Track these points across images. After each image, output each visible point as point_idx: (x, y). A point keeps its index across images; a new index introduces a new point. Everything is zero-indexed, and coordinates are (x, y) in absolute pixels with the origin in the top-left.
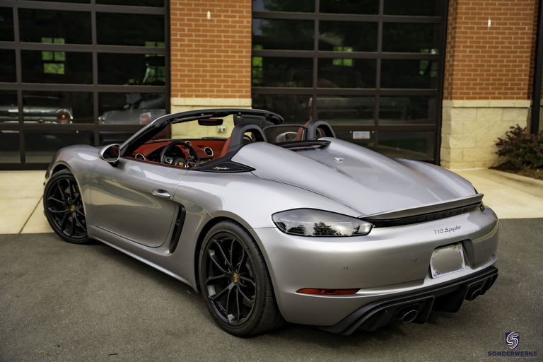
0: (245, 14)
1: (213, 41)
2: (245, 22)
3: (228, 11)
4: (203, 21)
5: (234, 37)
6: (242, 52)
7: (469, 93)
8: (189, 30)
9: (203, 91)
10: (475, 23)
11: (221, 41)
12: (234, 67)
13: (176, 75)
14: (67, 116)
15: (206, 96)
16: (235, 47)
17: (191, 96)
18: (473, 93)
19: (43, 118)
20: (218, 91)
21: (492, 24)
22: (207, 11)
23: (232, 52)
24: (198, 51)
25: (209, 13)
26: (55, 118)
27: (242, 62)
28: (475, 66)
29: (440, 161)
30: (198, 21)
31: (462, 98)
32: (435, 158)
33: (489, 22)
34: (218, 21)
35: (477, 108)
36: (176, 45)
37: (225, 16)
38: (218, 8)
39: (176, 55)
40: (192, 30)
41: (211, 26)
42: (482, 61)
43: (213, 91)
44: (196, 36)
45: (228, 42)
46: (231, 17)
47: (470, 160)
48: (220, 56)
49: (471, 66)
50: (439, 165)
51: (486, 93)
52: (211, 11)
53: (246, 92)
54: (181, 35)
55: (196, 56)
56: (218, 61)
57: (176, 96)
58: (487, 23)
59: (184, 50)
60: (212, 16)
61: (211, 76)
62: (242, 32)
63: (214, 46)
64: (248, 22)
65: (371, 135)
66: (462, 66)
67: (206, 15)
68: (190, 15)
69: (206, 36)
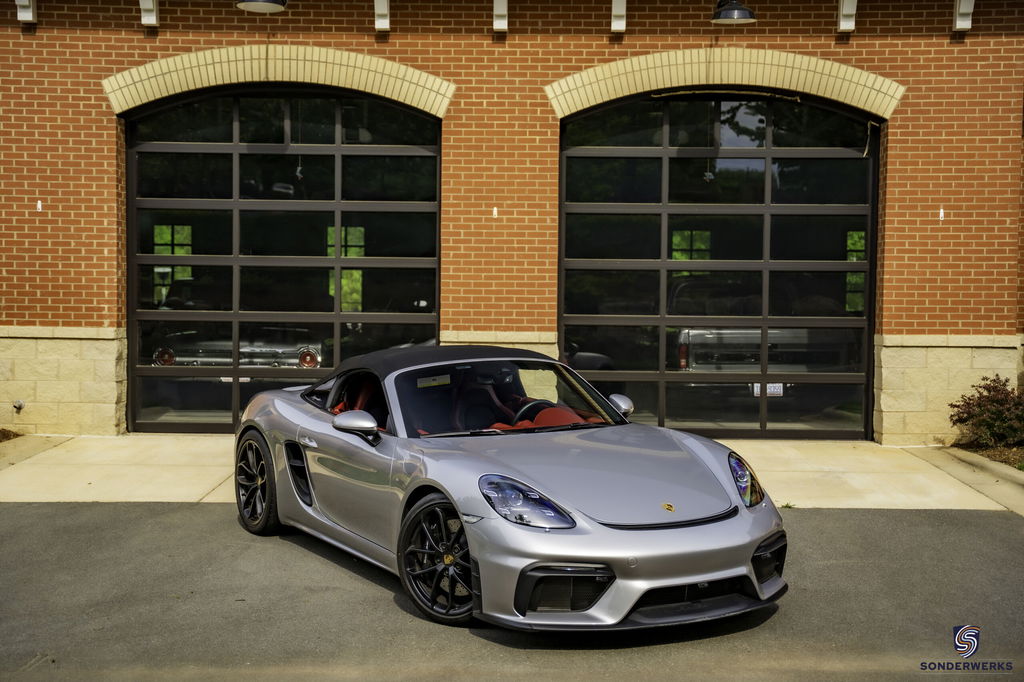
0: (548, 209)
1: (502, 249)
2: (548, 221)
3: (523, 206)
4: (487, 220)
5: (532, 242)
6: (544, 264)
7: (912, 324)
8: (466, 234)
9: (486, 321)
10: (918, 215)
11: (513, 249)
12: (533, 285)
13: (447, 298)
14: (313, 359)
15: (490, 329)
16: (533, 256)
17: (468, 328)
18: (919, 324)
19: (278, 360)
20: (507, 321)
21: (946, 215)
22: (492, 206)
23: (529, 264)
24: (480, 263)
25: (495, 209)
26: (297, 361)
27: (544, 278)
28: (920, 281)
29: (873, 432)
30: (480, 220)
31: (900, 332)
32: (866, 427)
33: (942, 212)
34: (508, 220)
35: (927, 347)
36: (448, 255)
37: (519, 213)
38: (509, 202)
39: (448, 270)
40: (471, 234)
41: (497, 227)
42: (932, 273)
43: (500, 321)
44: (477, 242)
45: (523, 249)
46: (528, 213)
47: (918, 431)
48: (511, 271)
49: (913, 281)
50: (873, 440)
51: (941, 324)
52: (498, 206)
53: (550, 321)
54: (455, 241)
55: (476, 270)
56: (508, 278)
57: (447, 328)
58: (938, 215)
59: (458, 263)
60: (499, 213)
61: (497, 299)
62: (544, 235)
63: (503, 256)
64: (553, 220)
65: (785, 388)
66: (898, 281)
67: (491, 213)
68: (469, 213)
69: (491, 242)
